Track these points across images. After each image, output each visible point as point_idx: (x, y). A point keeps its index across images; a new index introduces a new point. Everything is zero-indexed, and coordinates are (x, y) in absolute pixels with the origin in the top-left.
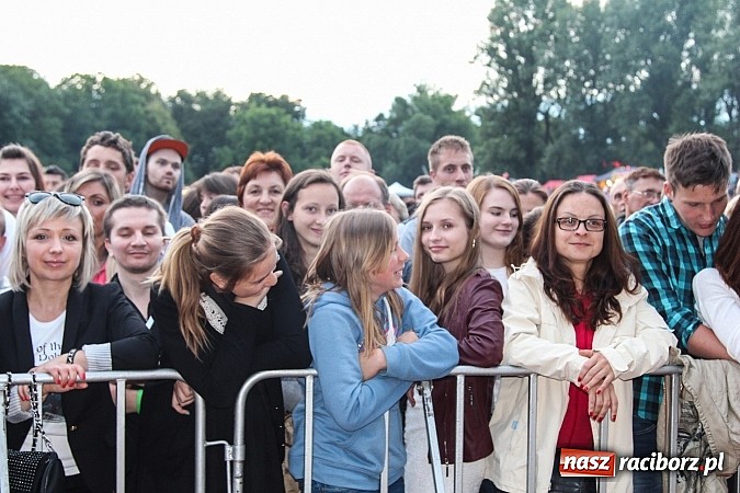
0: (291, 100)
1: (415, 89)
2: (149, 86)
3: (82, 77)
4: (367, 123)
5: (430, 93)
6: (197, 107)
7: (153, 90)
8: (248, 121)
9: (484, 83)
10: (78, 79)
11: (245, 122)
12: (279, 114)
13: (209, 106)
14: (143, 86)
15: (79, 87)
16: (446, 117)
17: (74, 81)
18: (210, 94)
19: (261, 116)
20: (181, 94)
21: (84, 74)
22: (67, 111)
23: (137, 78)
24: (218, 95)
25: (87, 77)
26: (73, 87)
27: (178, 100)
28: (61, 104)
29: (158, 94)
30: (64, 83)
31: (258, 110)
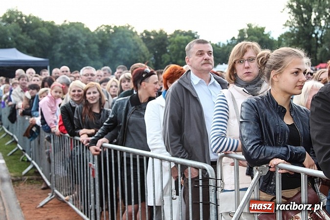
0: (193, 32)
1: (247, 25)
2: (132, 29)
3: (105, 26)
4: (227, 41)
5: (253, 27)
6: (152, 37)
7: (134, 31)
8: (176, 42)
9: (288, 21)
10: (103, 27)
11: (174, 43)
12: (189, 38)
13: (158, 36)
14: (130, 29)
15: (104, 30)
16: (263, 37)
17: (101, 28)
18: (158, 31)
19: (182, 40)
20: (145, 32)
21: (106, 25)
22: (100, 41)
23: (127, 25)
24: (161, 32)
25: (107, 26)
26: (101, 31)
27: (144, 34)
28: (97, 38)
29: (136, 32)
30: (98, 29)
31: (180, 37)
